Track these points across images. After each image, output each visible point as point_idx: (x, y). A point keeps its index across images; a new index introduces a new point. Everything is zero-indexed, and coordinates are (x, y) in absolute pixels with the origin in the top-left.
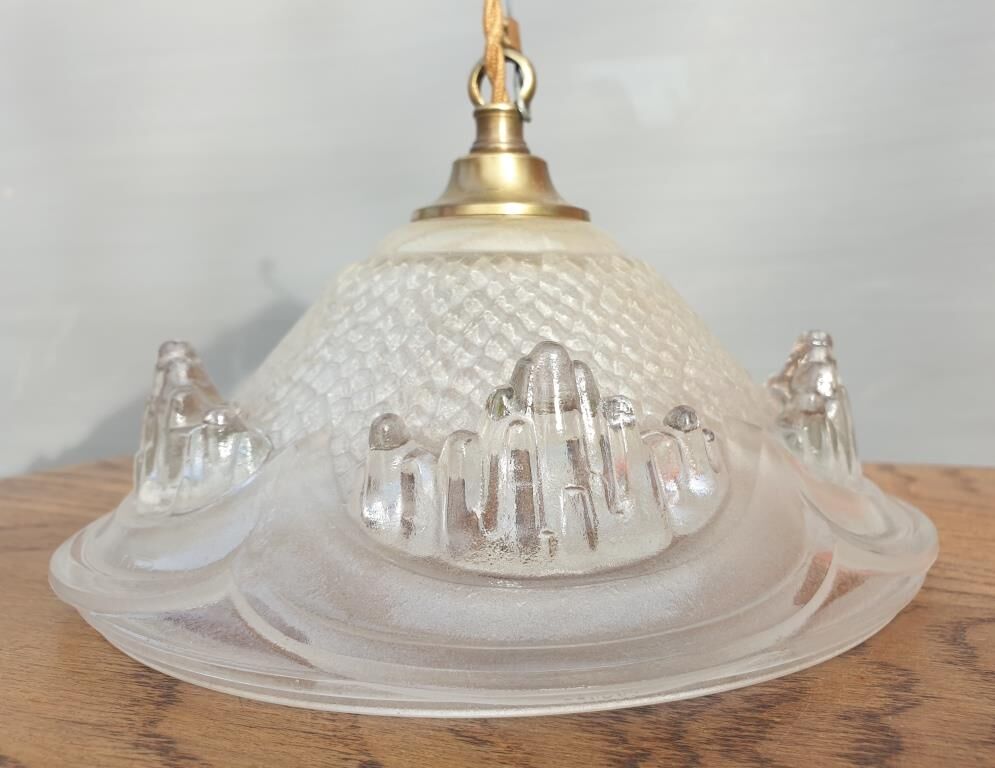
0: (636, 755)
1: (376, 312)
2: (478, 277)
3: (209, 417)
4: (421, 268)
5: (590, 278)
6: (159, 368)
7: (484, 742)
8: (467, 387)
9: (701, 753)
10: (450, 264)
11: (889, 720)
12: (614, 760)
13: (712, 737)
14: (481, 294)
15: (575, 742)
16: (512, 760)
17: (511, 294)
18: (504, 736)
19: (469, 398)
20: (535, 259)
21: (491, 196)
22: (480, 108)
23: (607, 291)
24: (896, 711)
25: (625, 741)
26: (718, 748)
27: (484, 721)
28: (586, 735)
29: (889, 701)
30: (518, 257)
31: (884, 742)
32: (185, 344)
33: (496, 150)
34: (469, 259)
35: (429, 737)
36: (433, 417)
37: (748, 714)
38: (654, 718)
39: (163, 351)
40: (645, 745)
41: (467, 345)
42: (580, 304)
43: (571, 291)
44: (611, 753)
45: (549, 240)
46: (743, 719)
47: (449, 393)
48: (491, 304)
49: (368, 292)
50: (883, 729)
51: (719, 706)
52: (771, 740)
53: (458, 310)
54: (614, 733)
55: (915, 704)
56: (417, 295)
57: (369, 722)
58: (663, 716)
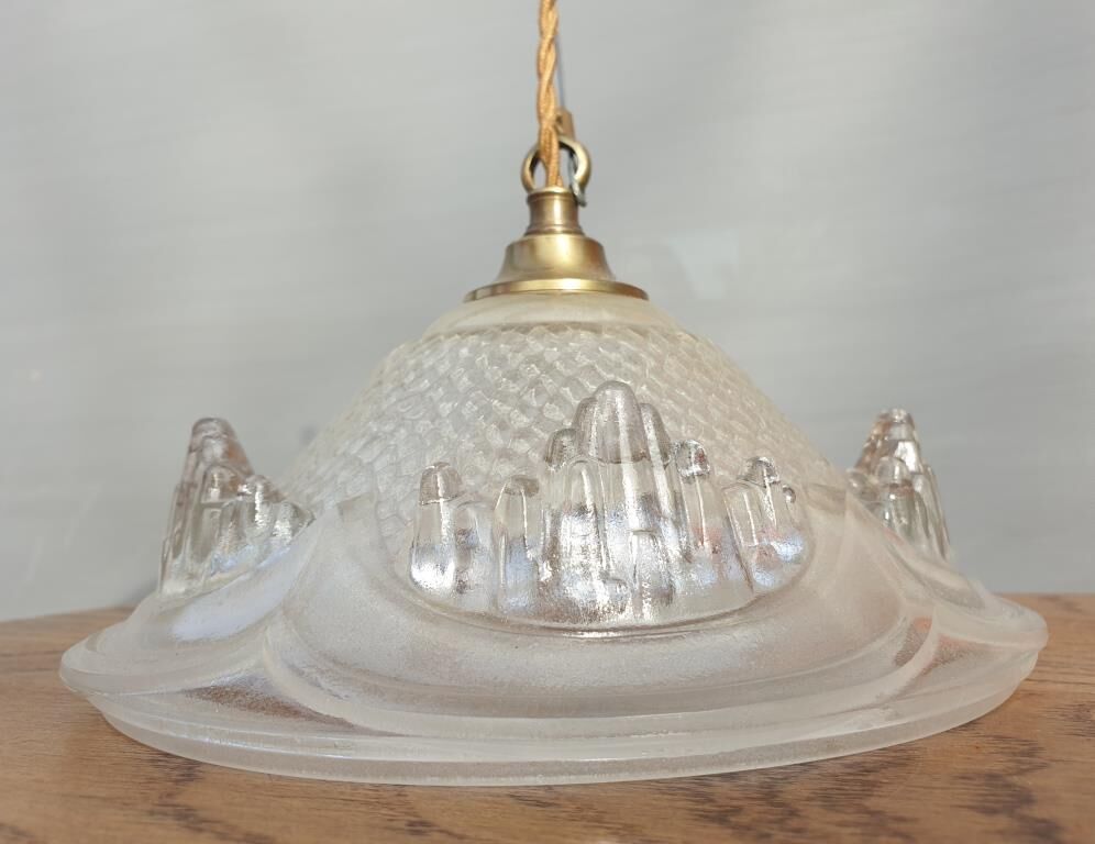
0: (727, 811)
1: (426, 383)
2: (535, 346)
3: (244, 489)
4: (473, 339)
5: (652, 346)
6: (191, 450)
7: (550, 805)
8: (522, 447)
9: (801, 808)
10: (504, 333)
11: (1015, 779)
12: (701, 816)
13: (812, 795)
14: (538, 359)
15: (654, 802)
16: (583, 818)
17: (568, 358)
18: (572, 799)
19: (527, 456)
20: (594, 328)
21: (547, 272)
22: (533, 192)
23: (669, 360)
24: (1021, 772)
25: (711, 801)
26: (819, 803)
27: (549, 788)
28: (666, 797)
29: (1011, 765)
30: (577, 326)
31: (1012, 796)
32: (219, 421)
33: (552, 232)
34: (525, 329)
35: (487, 802)
36: (487, 476)
37: (851, 777)
38: (743, 782)
39: (196, 430)
40: (735, 803)
41: (524, 408)
42: (644, 370)
43: (634, 359)
44: (697, 810)
45: (608, 312)
46: (843, 781)
47: (506, 454)
48: (549, 369)
49: (418, 365)
50: (1008, 786)
51: (816, 772)
52: (880, 796)
53: (514, 376)
54: (698, 794)
55: (1042, 766)
56: (470, 364)
57: (417, 791)
58: (754, 780)
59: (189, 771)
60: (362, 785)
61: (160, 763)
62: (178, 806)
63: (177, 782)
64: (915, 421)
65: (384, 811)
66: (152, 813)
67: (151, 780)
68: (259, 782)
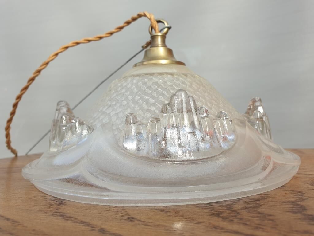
0: (219, 213)
1: (124, 90)
2: (155, 79)
3: (74, 121)
4: (138, 77)
5: (188, 79)
6: (57, 110)
7: (167, 212)
8: (153, 109)
9: (240, 212)
10: (146, 76)
11: (299, 203)
12: (212, 215)
13: (242, 208)
14: (156, 83)
15: (197, 211)
16: (178, 216)
17: (165, 83)
18: (173, 210)
19: (155, 111)
20: (172, 74)
21: (157, 58)
22: (152, 35)
23: (193, 83)
24: (301, 201)
25: (214, 210)
26: (245, 210)
27: (166, 207)
28: (200, 209)
29: (297, 198)
30: (167, 73)
31: (300, 208)
32: (64, 101)
33: (158, 46)
34: (152, 74)
35: (149, 211)
36: (144, 117)
37: (252, 203)
38: (221, 204)
39: (58, 104)
40: (221, 211)
41: (153, 97)
42: (187, 86)
43: (183, 83)
44: (210, 213)
45: (175, 69)
46: (250, 204)
47: (148, 110)
48: (159, 86)
49: (122, 85)
50: (298, 205)
51: (242, 201)
52: (262, 208)
53: (150, 88)
54: (209, 208)
55: (306, 199)
56: (137, 85)
57: (128, 208)
58: (225, 204)
59: (61, 202)
60: (112, 206)
61: (53, 200)
62: (60, 212)
63: (58, 205)
64: (262, 100)
65: (120, 214)
66: (53, 215)
67: (51, 205)
68: (82, 205)
